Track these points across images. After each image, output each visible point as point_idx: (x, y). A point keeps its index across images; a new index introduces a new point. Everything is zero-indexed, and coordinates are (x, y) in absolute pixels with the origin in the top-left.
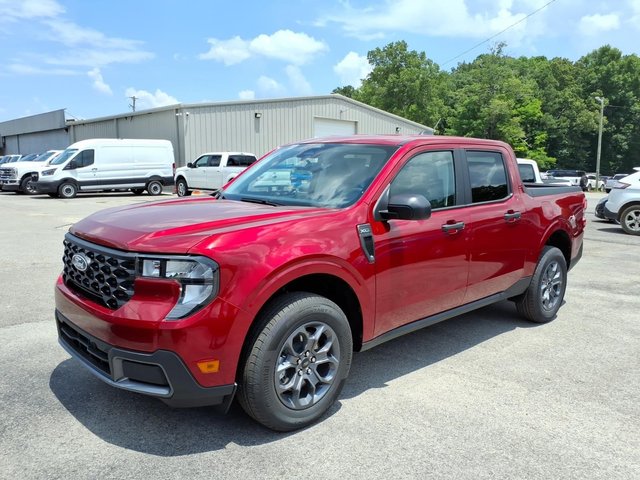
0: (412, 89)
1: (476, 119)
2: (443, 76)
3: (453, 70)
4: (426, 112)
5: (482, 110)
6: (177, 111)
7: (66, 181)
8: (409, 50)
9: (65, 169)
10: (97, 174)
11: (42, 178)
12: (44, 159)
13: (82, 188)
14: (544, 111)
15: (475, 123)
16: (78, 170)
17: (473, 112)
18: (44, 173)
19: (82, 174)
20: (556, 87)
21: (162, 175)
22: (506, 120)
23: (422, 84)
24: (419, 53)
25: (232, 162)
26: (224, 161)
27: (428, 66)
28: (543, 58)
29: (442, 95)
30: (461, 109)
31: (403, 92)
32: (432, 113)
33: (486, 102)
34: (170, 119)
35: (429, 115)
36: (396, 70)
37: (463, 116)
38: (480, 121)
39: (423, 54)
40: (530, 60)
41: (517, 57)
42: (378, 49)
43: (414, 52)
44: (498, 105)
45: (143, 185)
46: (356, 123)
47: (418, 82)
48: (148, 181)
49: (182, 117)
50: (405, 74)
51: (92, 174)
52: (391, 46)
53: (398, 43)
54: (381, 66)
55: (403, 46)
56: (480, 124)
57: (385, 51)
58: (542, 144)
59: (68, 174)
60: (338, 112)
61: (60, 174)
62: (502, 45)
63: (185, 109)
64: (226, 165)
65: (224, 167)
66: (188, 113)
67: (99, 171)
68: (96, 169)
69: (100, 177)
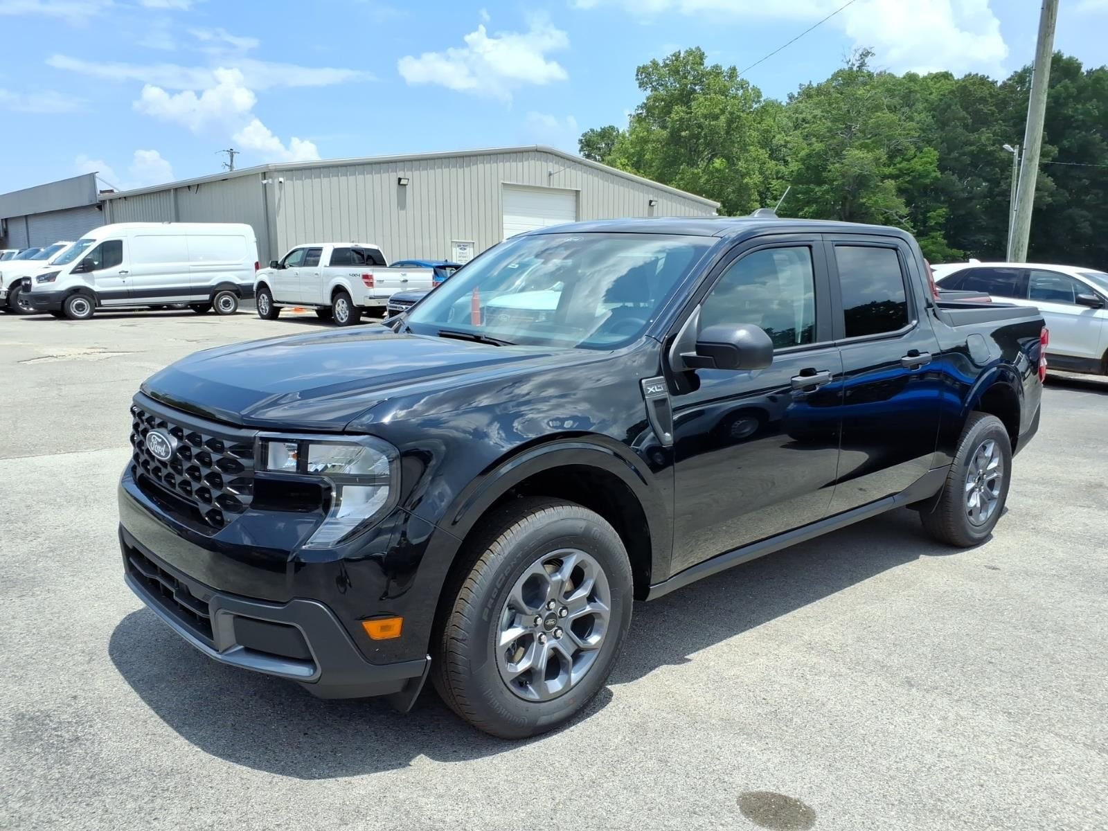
0: (713, 131)
1: (820, 183)
2: (769, 109)
3: (791, 97)
4: (737, 171)
5: (830, 167)
6: (264, 175)
7: (76, 291)
8: (708, 63)
9: (74, 272)
10: (128, 279)
11: (37, 286)
12: (46, 256)
13: (103, 302)
14: (942, 167)
15: (818, 190)
16: (95, 273)
17: (814, 172)
18: (40, 278)
19: (101, 281)
20: (966, 127)
21: (238, 281)
22: (872, 184)
23: (730, 122)
24: (725, 68)
25: (340, 258)
26: (326, 257)
27: (740, 92)
28: (946, 76)
29: (765, 143)
30: (794, 166)
31: (697, 137)
32: (748, 174)
33: (838, 154)
34: (255, 189)
35: (743, 176)
36: (685, 97)
37: (798, 179)
38: (826, 187)
39: (733, 70)
40: (925, 78)
41: (900, 74)
42: (655, 64)
43: (716, 67)
44: (858, 158)
45: (206, 297)
46: (577, 192)
47: (723, 119)
48: (214, 291)
49: (272, 185)
50: (700, 107)
51: (120, 280)
52: (677, 56)
53: (690, 53)
54: (662, 91)
55: (700, 57)
56: (827, 192)
57: (666, 65)
58: (940, 226)
59: (79, 281)
60: (545, 175)
61: (66, 281)
62: (866, 54)
63: (276, 173)
64: (328, 264)
65: (326, 266)
66: (281, 179)
67: (132, 275)
68: (127, 272)
69: (133, 285)
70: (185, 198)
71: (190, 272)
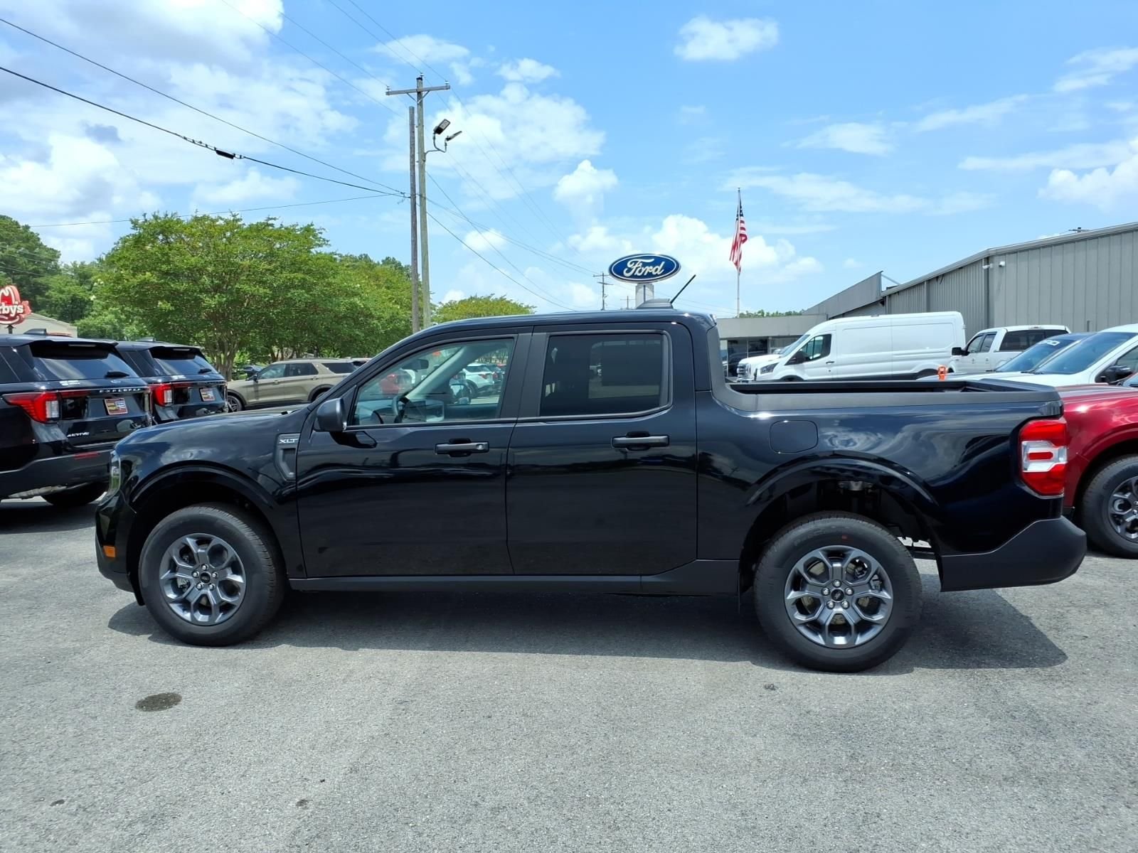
6: (987, 260)
9: (788, 363)
10: (834, 369)
16: (806, 364)
18: (764, 369)
19: (810, 370)
26: (998, 342)
49: (994, 269)
59: (792, 371)
61: (781, 371)
63: (998, 257)
64: (998, 349)
65: (995, 351)
66: (1002, 263)
67: (837, 365)
68: (833, 362)
69: (837, 374)
70: (938, 288)
71: (892, 361)
